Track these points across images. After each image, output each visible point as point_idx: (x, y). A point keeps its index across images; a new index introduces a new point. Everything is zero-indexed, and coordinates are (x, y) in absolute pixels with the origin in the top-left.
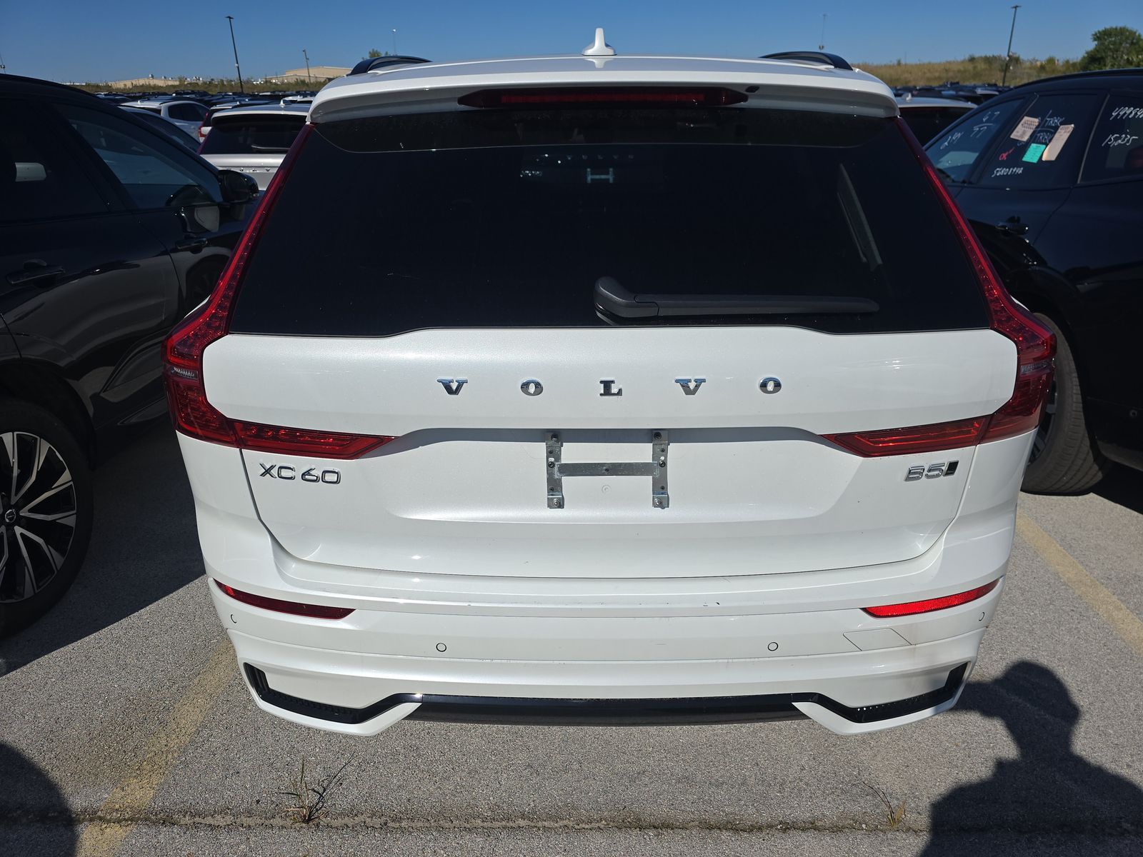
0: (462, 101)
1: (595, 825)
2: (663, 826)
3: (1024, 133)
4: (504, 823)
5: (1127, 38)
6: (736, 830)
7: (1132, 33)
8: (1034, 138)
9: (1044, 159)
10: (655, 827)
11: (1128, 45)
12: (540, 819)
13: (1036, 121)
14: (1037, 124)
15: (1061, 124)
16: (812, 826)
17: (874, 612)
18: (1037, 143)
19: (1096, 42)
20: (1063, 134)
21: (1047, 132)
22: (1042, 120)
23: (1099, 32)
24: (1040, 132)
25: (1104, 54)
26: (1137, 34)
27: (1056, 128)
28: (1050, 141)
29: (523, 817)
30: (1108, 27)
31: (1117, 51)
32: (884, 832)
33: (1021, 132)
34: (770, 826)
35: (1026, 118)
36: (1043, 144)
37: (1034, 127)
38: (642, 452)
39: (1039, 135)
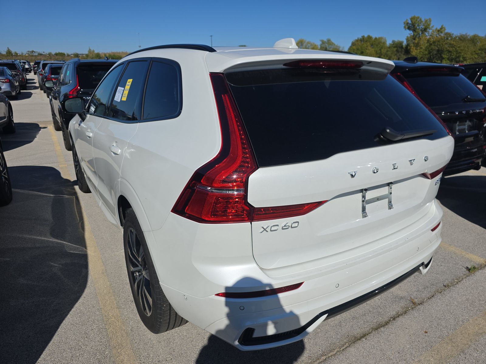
0: (285, 65)
1: (345, 346)
2: (364, 336)
4: (318, 361)
6: (383, 326)
10: (363, 337)
12: (328, 353)
16: (398, 315)
17: (433, 230)
29: (322, 356)
32: (415, 307)
34: (390, 320)
38: (384, 191)
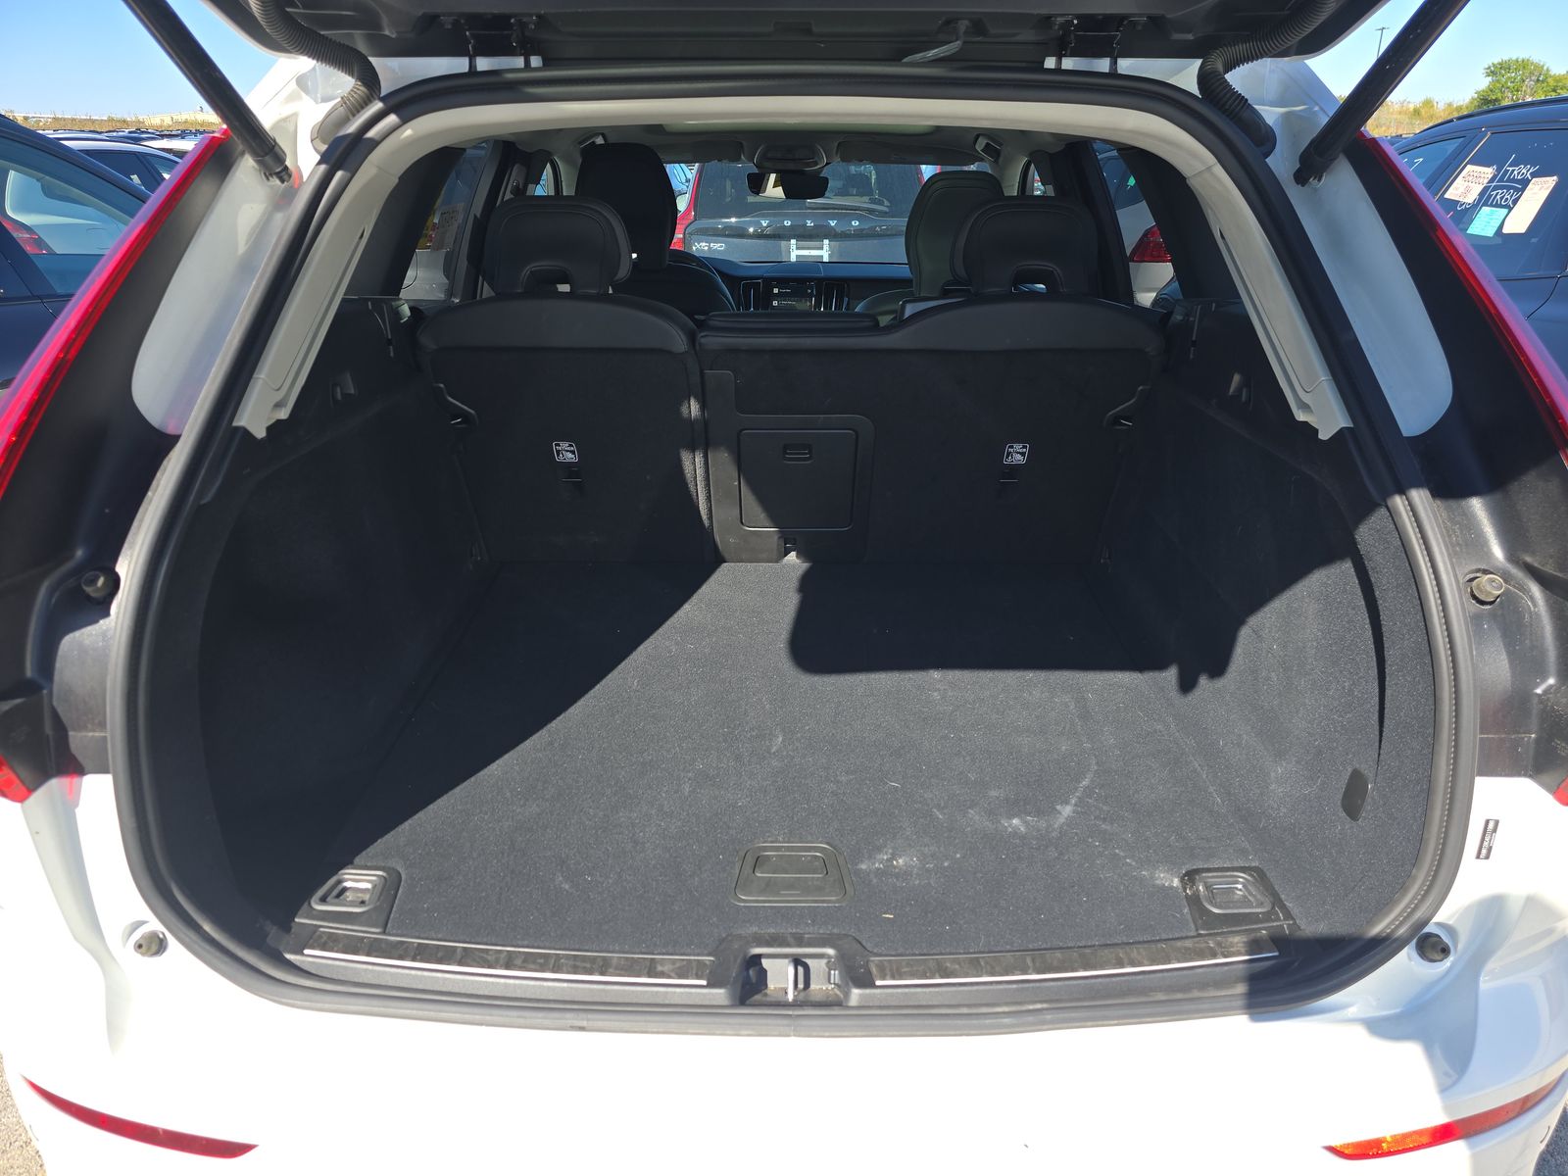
3: (1468, 190)
5: (1532, 73)
7: (1539, 67)
8: (1485, 198)
9: (1505, 231)
11: (1532, 83)
13: (1488, 172)
14: (1490, 176)
15: (1534, 175)
18: (1491, 205)
19: (1490, 79)
20: (1538, 192)
21: (1508, 188)
22: (1498, 170)
23: (1494, 65)
24: (1496, 188)
25: (1499, 95)
26: (1545, 68)
27: (1525, 183)
28: (1515, 202)
30: (1506, 58)
31: (1518, 91)
33: (1462, 190)
35: (1470, 167)
36: (1501, 206)
37: (1486, 181)
39: (1495, 193)
